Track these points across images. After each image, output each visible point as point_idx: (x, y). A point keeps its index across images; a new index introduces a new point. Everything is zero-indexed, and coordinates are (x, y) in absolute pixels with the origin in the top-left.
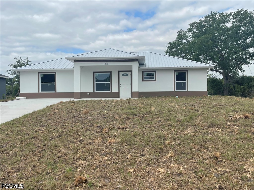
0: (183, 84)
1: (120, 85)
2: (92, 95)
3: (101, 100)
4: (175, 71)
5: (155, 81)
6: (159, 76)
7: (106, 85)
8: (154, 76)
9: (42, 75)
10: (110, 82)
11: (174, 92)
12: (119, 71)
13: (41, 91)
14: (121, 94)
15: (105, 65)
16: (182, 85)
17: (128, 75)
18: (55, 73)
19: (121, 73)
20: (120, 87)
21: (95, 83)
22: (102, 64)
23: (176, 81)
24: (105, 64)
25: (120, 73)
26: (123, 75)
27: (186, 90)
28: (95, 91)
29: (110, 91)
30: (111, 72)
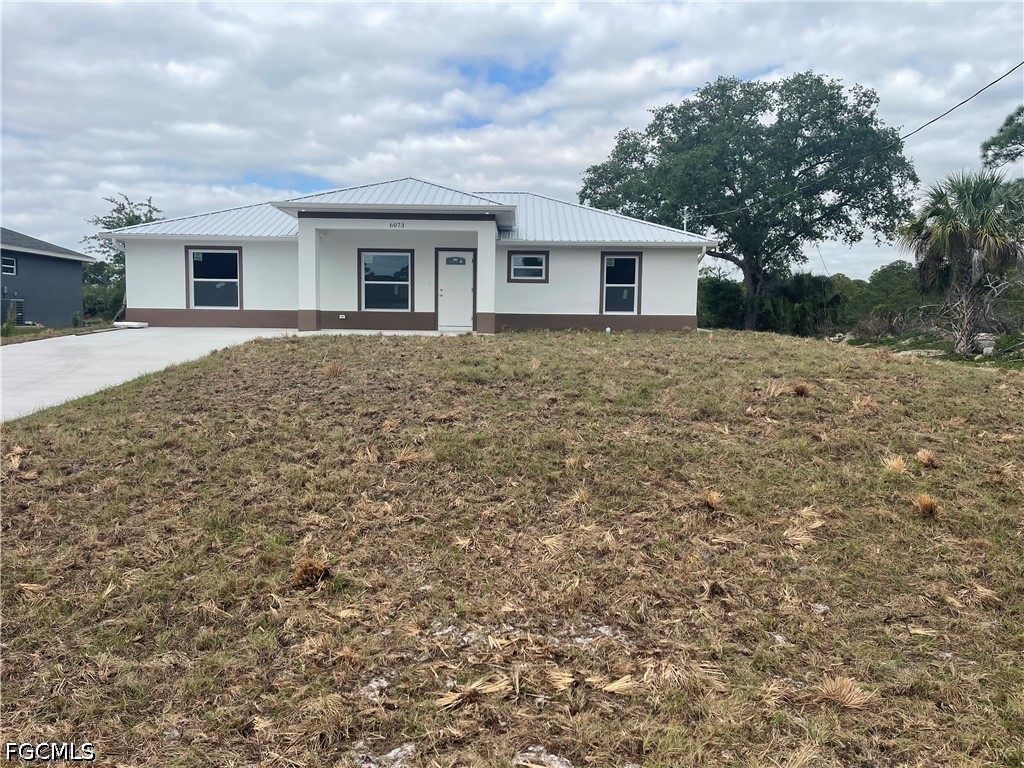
0: (626, 291)
1: (440, 293)
2: (352, 320)
3: (380, 336)
4: (604, 254)
5: (546, 281)
6: (557, 266)
7: (396, 292)
8: (543, 268)
9: (198, 254)
10: (409, 283)
11: (601, 316)
12: (437, 250)
13: (196, 305)
14: (441, 321)
15: (393, 228)
16: (625, 297)
17: (464, 263)
18: (240, 249)
19: (443, 255)
20: (440, 298)
21: (364, 282)
22: (384, 225)
23: (606, 285)
24: (395, 225)
25: (440, 253)
26: (450, 261)
27: (635, 313)
28: (363, 309)
29: (409, 310)
30: (412, 252)
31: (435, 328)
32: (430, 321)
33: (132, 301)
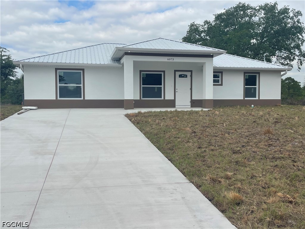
0: (253, 89)
1: (176, 90)
2: (136, 104)
4: (245, 73)
5: (221, 85)
6: (226, 79)
7: (156, 90)
8: (220, 79)
9: (61, 72)
11: (244, 100)
12: (175, 71)
14: (177, 103)
15: (169, 61)
16: (252, 91)
17: (186, 77)
18: (83, 70)
19: (178, 74)
20: (176, 92)
21: (142, 86)
22: (164, 59)
24: (170, 59)
25: (177, 72)
26: (181, 76)
27: (257, 98)
30: (164, 72)
31: (174, 106)
32: (172, 103)
33: (28, 96)
